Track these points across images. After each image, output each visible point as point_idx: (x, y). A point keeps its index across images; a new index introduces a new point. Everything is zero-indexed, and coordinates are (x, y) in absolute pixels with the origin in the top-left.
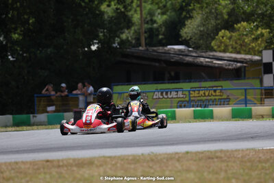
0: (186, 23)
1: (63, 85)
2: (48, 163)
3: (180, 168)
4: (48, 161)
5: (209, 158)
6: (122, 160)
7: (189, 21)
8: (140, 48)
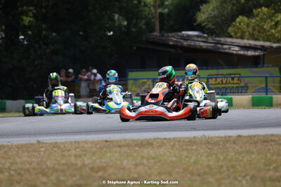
0: (201, 7)
1: (71, 70)
2: (107, 143)
3: (240, 150)
4: (106, 141)
5: (264, 142)
6: (179, 141)
7: (204, 5)
8: (155, 33)
